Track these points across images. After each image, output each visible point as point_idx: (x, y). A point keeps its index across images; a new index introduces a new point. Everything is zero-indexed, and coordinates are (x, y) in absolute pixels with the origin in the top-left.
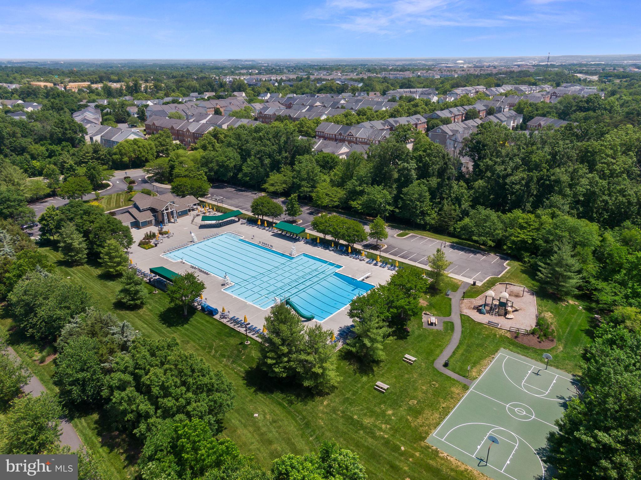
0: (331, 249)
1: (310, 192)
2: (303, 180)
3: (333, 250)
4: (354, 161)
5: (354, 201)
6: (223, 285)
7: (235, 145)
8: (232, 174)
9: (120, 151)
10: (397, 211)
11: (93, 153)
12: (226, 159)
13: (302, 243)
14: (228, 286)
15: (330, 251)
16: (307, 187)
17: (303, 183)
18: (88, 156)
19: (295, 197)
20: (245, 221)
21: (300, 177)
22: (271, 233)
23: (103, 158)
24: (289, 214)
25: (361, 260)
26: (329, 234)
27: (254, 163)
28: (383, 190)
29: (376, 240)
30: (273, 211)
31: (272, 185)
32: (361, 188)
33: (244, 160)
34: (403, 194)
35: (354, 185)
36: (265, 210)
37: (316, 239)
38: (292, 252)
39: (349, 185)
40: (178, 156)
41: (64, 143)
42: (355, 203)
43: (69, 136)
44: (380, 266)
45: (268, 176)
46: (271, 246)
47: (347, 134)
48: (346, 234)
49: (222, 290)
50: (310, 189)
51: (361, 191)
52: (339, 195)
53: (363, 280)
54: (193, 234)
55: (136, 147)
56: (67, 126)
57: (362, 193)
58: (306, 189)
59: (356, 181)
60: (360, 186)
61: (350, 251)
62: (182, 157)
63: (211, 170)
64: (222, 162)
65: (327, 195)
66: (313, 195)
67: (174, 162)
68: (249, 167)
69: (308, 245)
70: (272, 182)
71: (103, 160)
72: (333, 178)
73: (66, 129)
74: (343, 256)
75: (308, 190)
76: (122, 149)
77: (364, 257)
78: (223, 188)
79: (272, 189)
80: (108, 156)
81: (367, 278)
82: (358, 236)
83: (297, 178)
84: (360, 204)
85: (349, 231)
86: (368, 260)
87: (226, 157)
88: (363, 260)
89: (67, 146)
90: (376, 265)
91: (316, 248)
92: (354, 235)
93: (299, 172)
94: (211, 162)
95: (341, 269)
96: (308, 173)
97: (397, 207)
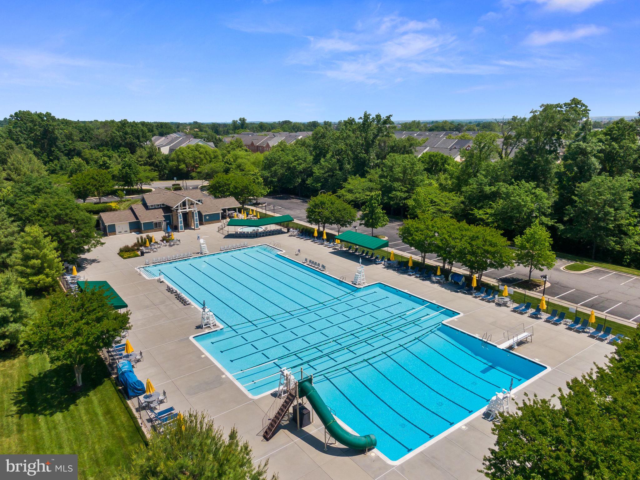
0: (434, 279)
1: (406, 198)
2: (397, 180)
3: (438, 282)
4: (481, 151)
5: (479, 208)
6: (199, 327)
7: (310, 146)
8: (300, 180)
9: (178, 157)
10: (562, 227)
11: (147, 158)
12: (293, 159)
13: (381, 266)
14: (207, 331)
15: (433, 282)
16: (401, 191)
17: (396, 185)
18: (140, 161)
19: (378, 196)
20: (296, 232)
21: (391, 176)
22: (331, 250)
23: (157, 164)
24: (367, 225)
25: (499, 305)
26: (431, 252)
27: (330, 164)
28: (535, 188)
29: (528, 269)
30: (338, 215)
31: (350, 191)
32: (494, 189)
33: (316, 160)
34: (576, 195)
35: (481, 184)
36: (326, 213)
37: (408, 262)
38: (356, 278)
39: (472, 187)
40: (236, 158)
41: (122, 149)
42: (481, 212)
43: (128, 140)
44: (547, 321)
45: (345, 180)
46: (323, 267)
47: (465, 148)
48: (469, 248)
49: (191, 338)
50: (407, 194)
51: (493, 192)
52: (452, 204)
53: (511, 348)
54: (202, 241)
55: (197, 153)
56: (129, 130)
57: (495, 196)
58: (398, 194)
59: (486, 176)
60: (490, 186)
61: (474, 284)
62: (242, 158)
63: (275, 174)
64: (287, 163)
65: (432, 202)
66: (410, 203)
67: (231, 164)
68: (321, 169)
69: (391, 272)
70: (350, 187)
71: (157, 166)
72: (443, 182)
73: (126, 133)
74: (460, 295)
75: (403, 195)
76: (179, 155)
77: (507, 299)
78: (287, 199)
79: (350, 197)
80: (163, 162)
81: (520, 343)
82: (493, 254)
83: (386, 177)
84: (491, 215)
85: (474, 243)
86: (516, 305)
87: (294, 157)
88: (505, 304)
89: (125, 152)
90: (535, 316)
91: (406, 276)
92: (487, 252)
93: (391, 168)
94: (275, 164)
95: (455, 318)
96: (404, 172)
97: (560, 221)
